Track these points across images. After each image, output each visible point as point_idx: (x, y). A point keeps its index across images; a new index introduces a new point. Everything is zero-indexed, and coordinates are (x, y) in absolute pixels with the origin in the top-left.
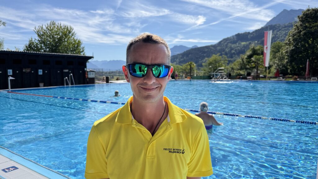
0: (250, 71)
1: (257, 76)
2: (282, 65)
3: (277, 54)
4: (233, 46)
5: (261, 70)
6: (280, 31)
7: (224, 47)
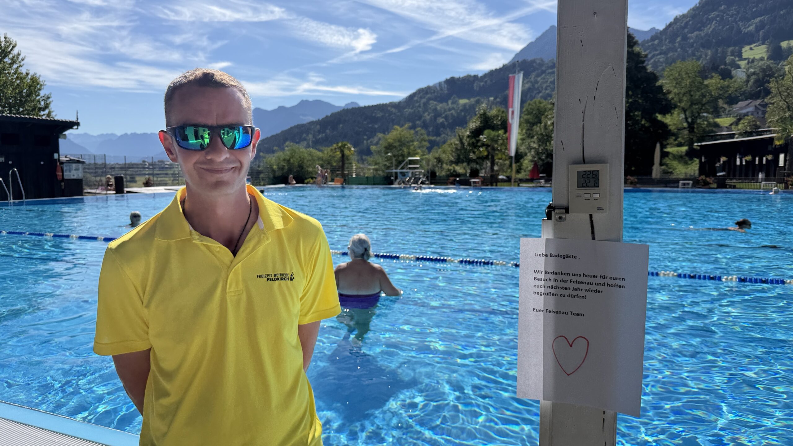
0: (478, 167)
1: (492, 176)
2: (546, 153)
3: (535, 127)
4: (440, 106)
5: (501, 165)
6: (543, 76)
7: (420, 109)
